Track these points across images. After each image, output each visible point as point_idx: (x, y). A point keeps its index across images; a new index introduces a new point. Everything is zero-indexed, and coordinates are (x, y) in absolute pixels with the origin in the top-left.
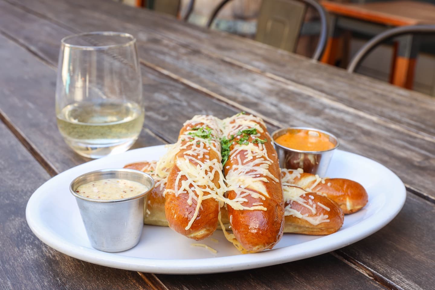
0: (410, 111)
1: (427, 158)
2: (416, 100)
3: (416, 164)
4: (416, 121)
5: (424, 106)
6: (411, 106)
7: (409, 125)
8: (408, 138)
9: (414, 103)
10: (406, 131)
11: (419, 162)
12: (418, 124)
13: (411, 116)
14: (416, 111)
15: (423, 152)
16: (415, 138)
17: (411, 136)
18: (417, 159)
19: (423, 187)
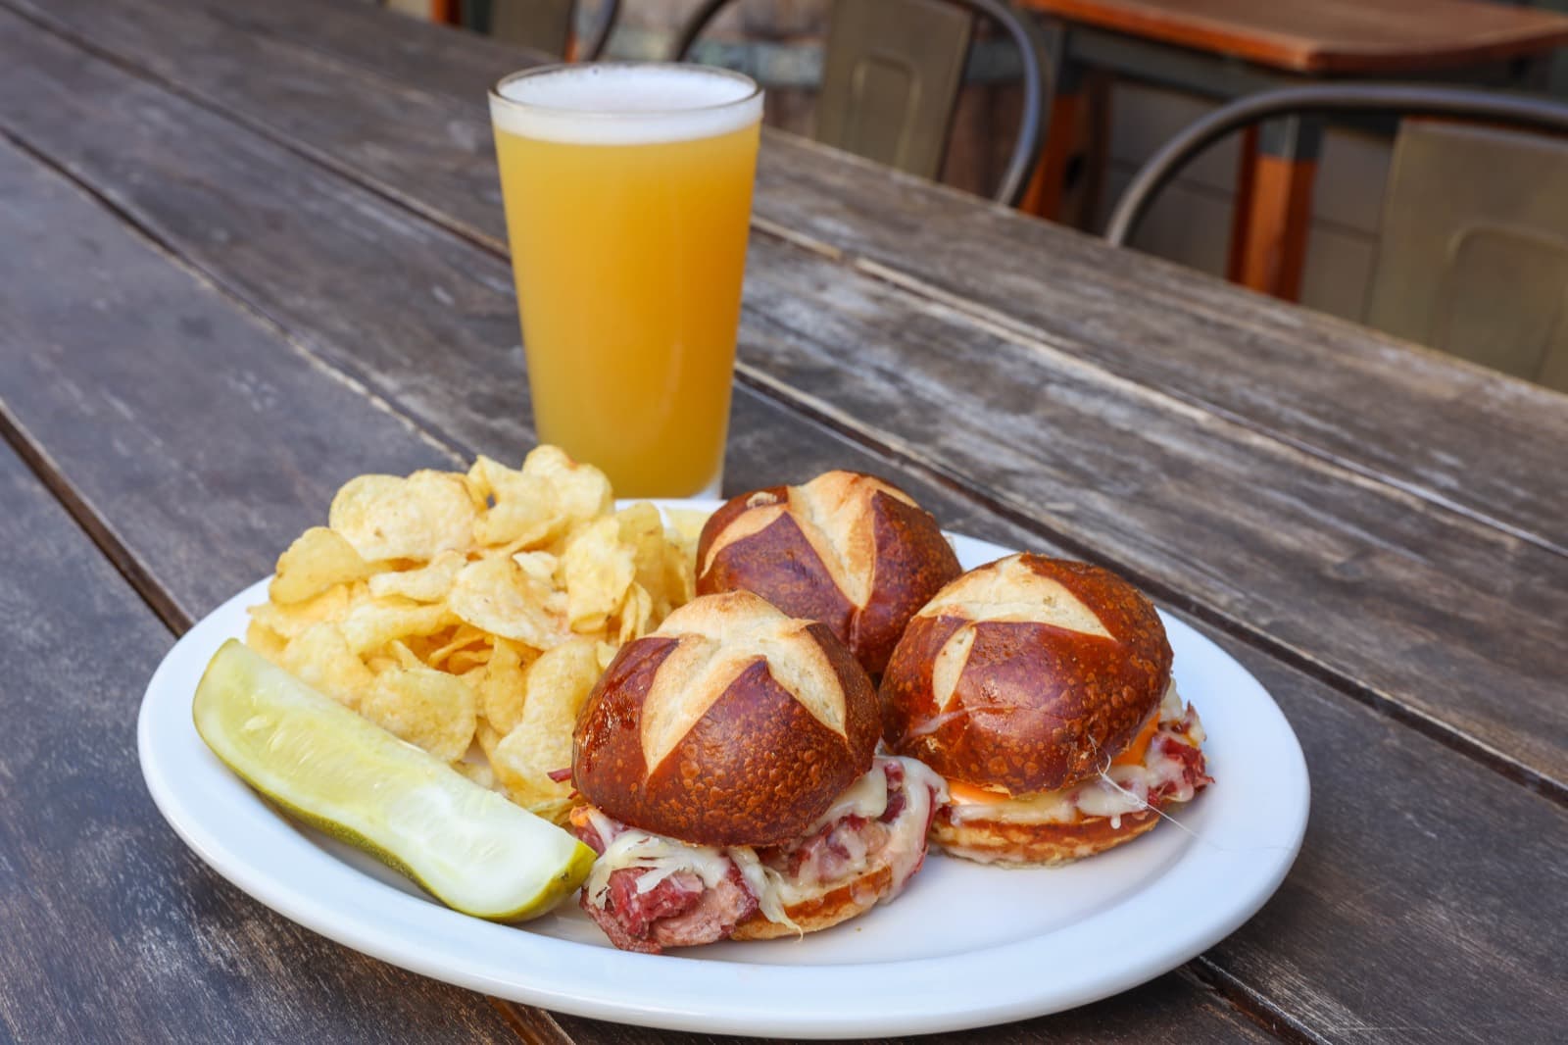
0: (1306, 380)
1: (1364, 551)
2: (1323, 340)
3: (1331, 573)
4: (1325, 417)
5: (1348, 361)
6: (1309, 362)
7: (1306, 431)
8: (1305, 483)
9: (1319, 350)
10: (1297, 457)
11: (1339, 567)
12: (1333, 428)
13: (1311, 401)
14: (1325, 383)
15: (1352, 530)
16: (1325, 479)
17: (1311, 475)
18: (1333, 556)
19: (1357, 659)
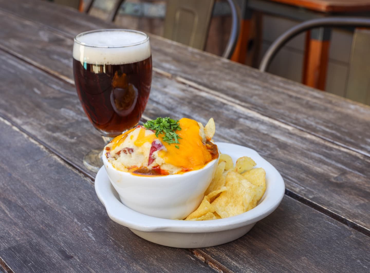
0: (324, 116)
1: (344, 173)
2: (330, 102)
3: (333, 180)
4: (331, 128)
5: (338, 109)
6: (326, 110)
7: (325, 133)
8: (324, 150)
9: (329, 106)
10: (322, 142)
11: (335, 178)
12: (333, 132)
13: (326, 122)
14: (331, 116)
15: (340, 165)
16: (331, 149)
17: (327, 147)
18: (333, 174)
19: (342, 209)
